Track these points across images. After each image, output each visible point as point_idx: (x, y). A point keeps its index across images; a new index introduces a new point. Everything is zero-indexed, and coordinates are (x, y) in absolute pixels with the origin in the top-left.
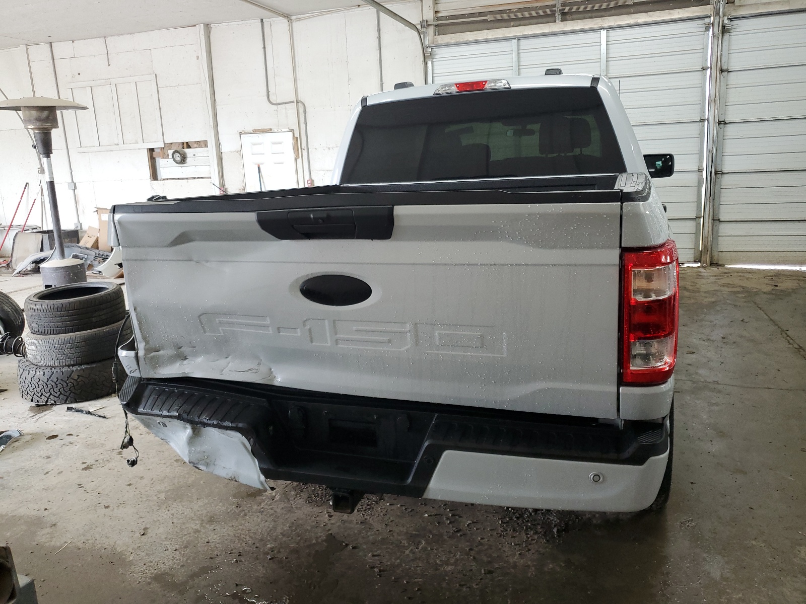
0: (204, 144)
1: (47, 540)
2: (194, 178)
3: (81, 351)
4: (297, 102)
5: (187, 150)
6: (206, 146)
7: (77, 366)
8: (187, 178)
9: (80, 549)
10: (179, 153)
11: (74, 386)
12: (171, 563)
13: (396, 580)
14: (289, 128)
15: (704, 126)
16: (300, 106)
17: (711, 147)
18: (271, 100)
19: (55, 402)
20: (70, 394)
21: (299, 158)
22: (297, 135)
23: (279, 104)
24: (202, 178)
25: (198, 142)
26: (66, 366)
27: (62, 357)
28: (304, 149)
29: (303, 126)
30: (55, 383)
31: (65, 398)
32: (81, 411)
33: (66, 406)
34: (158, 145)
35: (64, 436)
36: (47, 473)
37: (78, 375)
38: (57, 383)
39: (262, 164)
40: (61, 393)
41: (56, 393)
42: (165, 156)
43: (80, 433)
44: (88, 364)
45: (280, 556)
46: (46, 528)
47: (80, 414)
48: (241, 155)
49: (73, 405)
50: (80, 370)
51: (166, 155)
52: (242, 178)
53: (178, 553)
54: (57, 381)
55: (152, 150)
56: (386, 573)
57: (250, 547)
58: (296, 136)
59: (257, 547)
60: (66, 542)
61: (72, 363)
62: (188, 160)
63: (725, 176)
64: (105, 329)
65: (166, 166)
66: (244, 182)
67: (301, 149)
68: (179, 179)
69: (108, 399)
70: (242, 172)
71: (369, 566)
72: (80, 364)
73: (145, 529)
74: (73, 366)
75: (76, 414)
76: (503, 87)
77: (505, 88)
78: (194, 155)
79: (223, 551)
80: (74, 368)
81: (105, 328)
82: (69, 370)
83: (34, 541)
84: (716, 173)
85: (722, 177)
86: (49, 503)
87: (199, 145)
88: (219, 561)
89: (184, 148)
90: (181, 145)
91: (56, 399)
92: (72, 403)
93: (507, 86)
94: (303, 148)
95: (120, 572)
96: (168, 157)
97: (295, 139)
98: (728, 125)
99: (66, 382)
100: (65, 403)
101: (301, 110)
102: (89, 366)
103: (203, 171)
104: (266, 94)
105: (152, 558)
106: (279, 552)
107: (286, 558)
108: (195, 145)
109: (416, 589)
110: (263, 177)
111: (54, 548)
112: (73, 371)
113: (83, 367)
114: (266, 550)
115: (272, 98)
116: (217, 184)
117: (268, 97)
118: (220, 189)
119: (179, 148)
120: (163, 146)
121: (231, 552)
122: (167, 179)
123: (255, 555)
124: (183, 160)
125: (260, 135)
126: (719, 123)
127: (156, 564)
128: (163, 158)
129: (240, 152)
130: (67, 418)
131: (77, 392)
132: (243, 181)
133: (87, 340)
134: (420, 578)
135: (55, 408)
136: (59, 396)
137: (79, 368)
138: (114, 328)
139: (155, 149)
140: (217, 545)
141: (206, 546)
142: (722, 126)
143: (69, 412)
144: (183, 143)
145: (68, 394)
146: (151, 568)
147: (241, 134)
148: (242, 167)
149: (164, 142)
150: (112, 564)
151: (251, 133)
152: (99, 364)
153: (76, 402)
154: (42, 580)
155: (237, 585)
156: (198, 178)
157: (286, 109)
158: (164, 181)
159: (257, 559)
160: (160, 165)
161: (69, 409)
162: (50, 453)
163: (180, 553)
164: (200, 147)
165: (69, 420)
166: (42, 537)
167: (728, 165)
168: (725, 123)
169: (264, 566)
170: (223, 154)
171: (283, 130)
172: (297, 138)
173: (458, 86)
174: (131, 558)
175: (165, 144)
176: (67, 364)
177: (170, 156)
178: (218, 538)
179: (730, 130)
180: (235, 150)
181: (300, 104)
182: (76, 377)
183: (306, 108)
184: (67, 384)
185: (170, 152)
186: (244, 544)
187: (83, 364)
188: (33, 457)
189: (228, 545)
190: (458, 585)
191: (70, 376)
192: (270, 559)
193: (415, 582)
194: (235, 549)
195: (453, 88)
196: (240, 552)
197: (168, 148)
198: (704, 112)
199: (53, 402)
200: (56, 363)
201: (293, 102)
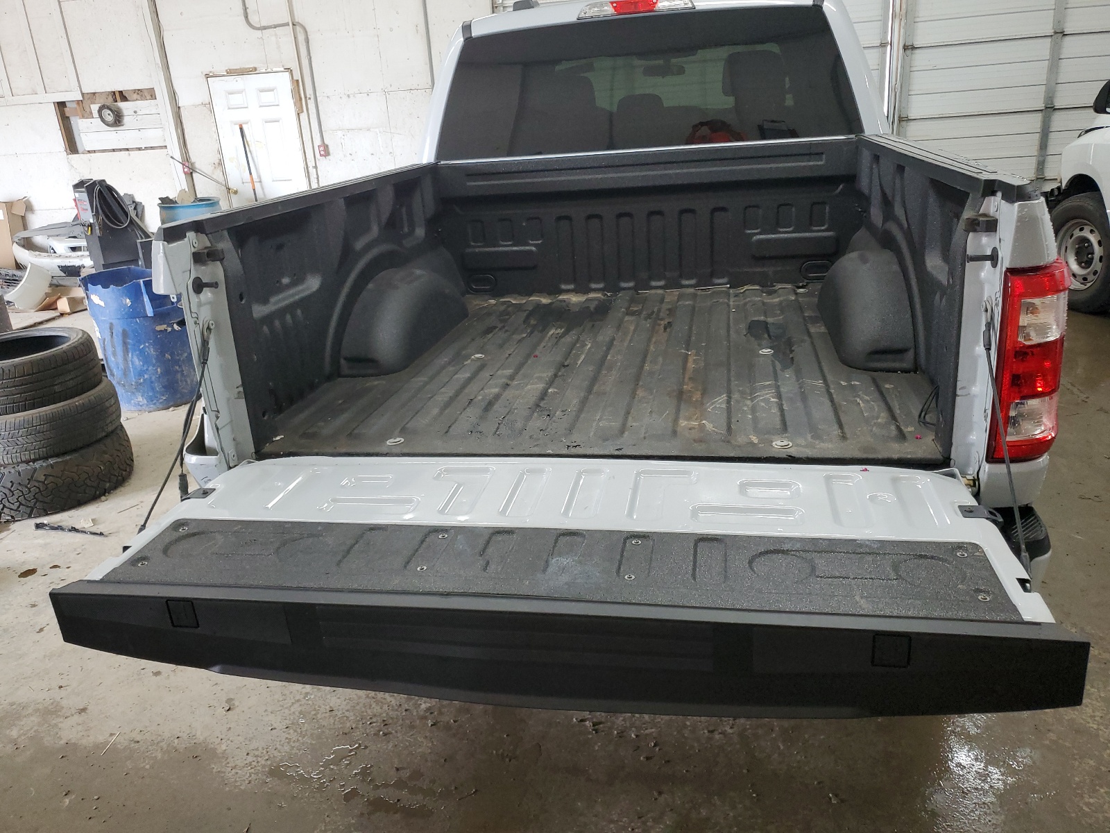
0: (151, 94)
1: (81, 734)
2: (140, 149)
3: (45, 438)
4: (293, 25)
5: (122, 105)
6: (153, 97)
7: (41, 461)
8: (127, 150)
9: (138, 742)
10: (111, 110)
11: (40, 491)
12: (287, 748)
13: (620, 735)
14: (283, 66)
15: (885, 53)
16: (298, 32)
17: (894, 83)
18: (250, 21)
19: (12, 517)
20: (35, 504)
21: (303, 112)
22: (297, 76)
23: (265, 28)
24: (152, 148)
25: (139, 92)
26: (22, 462)
27: (15, 451)
28: (310, 99)
29: (305, 62)
30: (10, 490)
31: (28, 510)
32: (60, 528)
33: (32, 522)
34: (72, 96)
35: (47, 570)
36: (41, 630)
37: (45, 475)
38: (12, 489)
39: (247, 123)
40: (21, 504)
41: (13, 504)
42: (87, 115)
43: (70, 562)
44: (57, 456)
45: (445, 719)
46: (73, 715)
47: (60, 533)
48: (212, 111)
49: (45, 520)
50: (48, 466)
51: (88, 112)
52: (217, 146)
53: (291, 731)
54: (12, 486)
55: (61, 105)
56: (601, 726)
57: (397, 710)
58: (295, 78)
59: (406, 710)
60: (112, 735)
61: (32, 457)
62: (126, 120)
63: (912, 123)
64: (77, 401)
65: (90, 131)
66: (220, 152)
67: (306, 97)
68: (114, 150)
69: (97, 505)
70: (216, 136)
71: (576, 719)
72: (46, 458)
73: (229, 700)
74: (34, 461)
75: (53, 533)
76: (683, 6)
77: (686, 8)
78: (135, 112)
79: (359, 721)
80: (37, 465)
81: (76, 399)
82: (29, 467)
83: (60, 738)
84: (901, 120)
85: (907, 126)
86: (62, 677)
87: (142, 96)
88: (357, 736)
89: (116, 101)
90: (111, 97)
91: (13, 513)
92: (40, 516)
93: (690, 5)
94: (308, 96)
95: (214, 770)
96: (91, 115)
97: (296, 84)
98: (917, 51)
99: (27, 487)
100: (30, 517)
101: (301, 38)
102: (60, 460)
103: (152, 136)
104: (242, 11)
105: (254, 745)
106: (441, 713)
107: (455, 721)
108: (135, 96)
109: (653, 744)
110: (249, 143)
111: (98, 747)
112: (35, 470)
113: (51, 461)
114: (422, 713)
115: (253, 19)
116: (178, 156)
117: (246, 17)
118: (183, 165)
119: (109, 101)
120: (82, 99)
121: (371, 721)
122: (95, 151)
123: (408, 722)
124: (118, 120)
125: (239, 78)
126: (905, 48)
127: (265, 752)
128: (83, 117)
129: (210, 106)
130: (41, 541)
131: (46, 500)
132: (218, 151)
133: (52, 420)
134: (652, 728)
135: (14, 526)
136: (18, 507)
137: (44, 464)
138: (90, 398)
139: (67, 104)
140: (347, 714)
141: (330, 716)
142: (908, 52)
143: (40, 532)
144: (114, 93)
145: (31, 504)
146: (259, 759)
147: (207, 76)
148: (214, 129)
149: (81, 92)
150: (198, 759)
151: (224, 76)
152: (76, 455)
153: (47, 515)
154: (96, 797)
155: (398, 769)
156: (146, 148)
157: (276, 35)
158: (89, 155)
159: (412, 727)
160: (80, 128)
161: (38, 526)
162: (34, 599)
163: (295, 731)
164: (143, 98)
165: (46, 544)
166: (70, 731)
167: (917, 108)
168: (913, 48)
169: (426, 737)
170: (181, 109)
171: (275, 70)
172: (297, 81)
173: (615, 5)
174: (224, 747)
175: (83, 94)
176: (23, 459)
177: (96, 114)
178: (345, 703)
179: (919, 58)
180: (200, 103)
181: (298, 28)
182: (42, 478)
183: (309, 34)
184: (29, 489)
185: (95, 108)
186: (386, 707)
187: (51, 457)
188: (7, 607)
189: (363, 712)
190: (706, 731)
191: (32, 477)
192: (432, 725)
193: (647, 735)
194: (375, 715)
195: (606, 8)
196: (384, 721)
197: (89, 102)
198: (886, 32)
199: (10, 518)
200: (5, 459)
201: (287, 24)
